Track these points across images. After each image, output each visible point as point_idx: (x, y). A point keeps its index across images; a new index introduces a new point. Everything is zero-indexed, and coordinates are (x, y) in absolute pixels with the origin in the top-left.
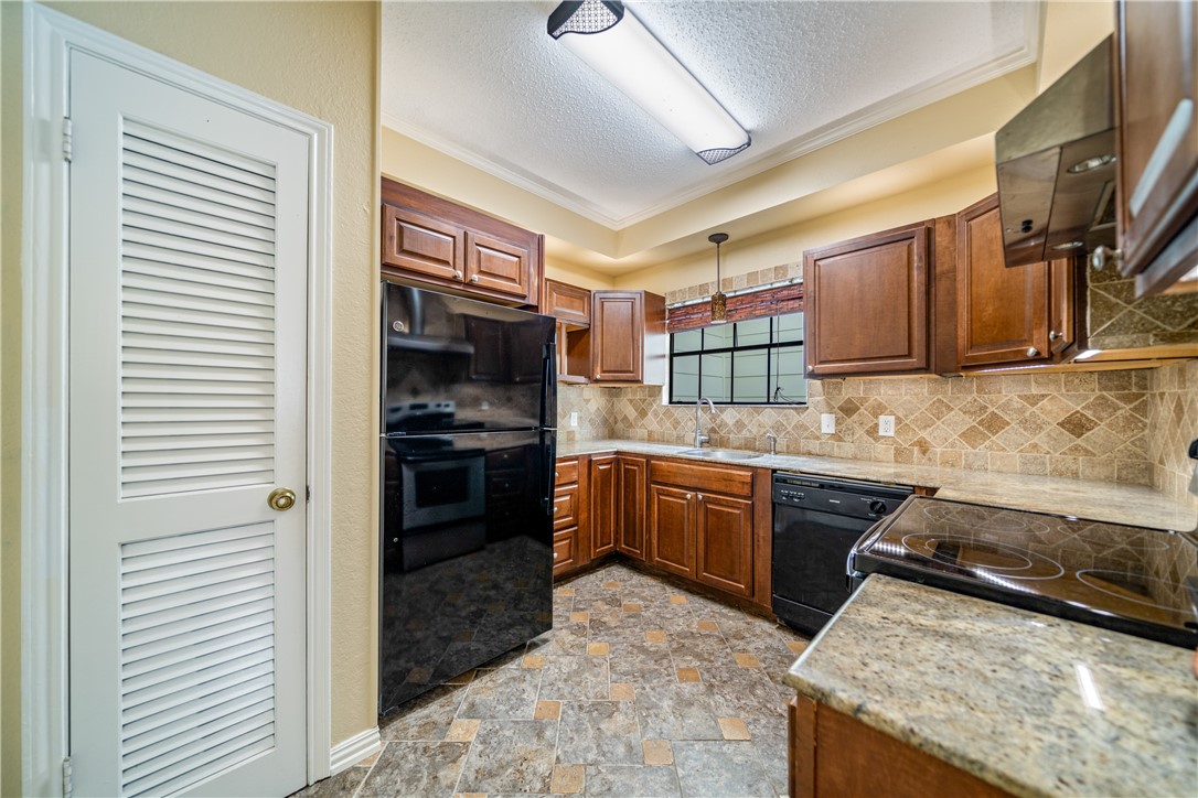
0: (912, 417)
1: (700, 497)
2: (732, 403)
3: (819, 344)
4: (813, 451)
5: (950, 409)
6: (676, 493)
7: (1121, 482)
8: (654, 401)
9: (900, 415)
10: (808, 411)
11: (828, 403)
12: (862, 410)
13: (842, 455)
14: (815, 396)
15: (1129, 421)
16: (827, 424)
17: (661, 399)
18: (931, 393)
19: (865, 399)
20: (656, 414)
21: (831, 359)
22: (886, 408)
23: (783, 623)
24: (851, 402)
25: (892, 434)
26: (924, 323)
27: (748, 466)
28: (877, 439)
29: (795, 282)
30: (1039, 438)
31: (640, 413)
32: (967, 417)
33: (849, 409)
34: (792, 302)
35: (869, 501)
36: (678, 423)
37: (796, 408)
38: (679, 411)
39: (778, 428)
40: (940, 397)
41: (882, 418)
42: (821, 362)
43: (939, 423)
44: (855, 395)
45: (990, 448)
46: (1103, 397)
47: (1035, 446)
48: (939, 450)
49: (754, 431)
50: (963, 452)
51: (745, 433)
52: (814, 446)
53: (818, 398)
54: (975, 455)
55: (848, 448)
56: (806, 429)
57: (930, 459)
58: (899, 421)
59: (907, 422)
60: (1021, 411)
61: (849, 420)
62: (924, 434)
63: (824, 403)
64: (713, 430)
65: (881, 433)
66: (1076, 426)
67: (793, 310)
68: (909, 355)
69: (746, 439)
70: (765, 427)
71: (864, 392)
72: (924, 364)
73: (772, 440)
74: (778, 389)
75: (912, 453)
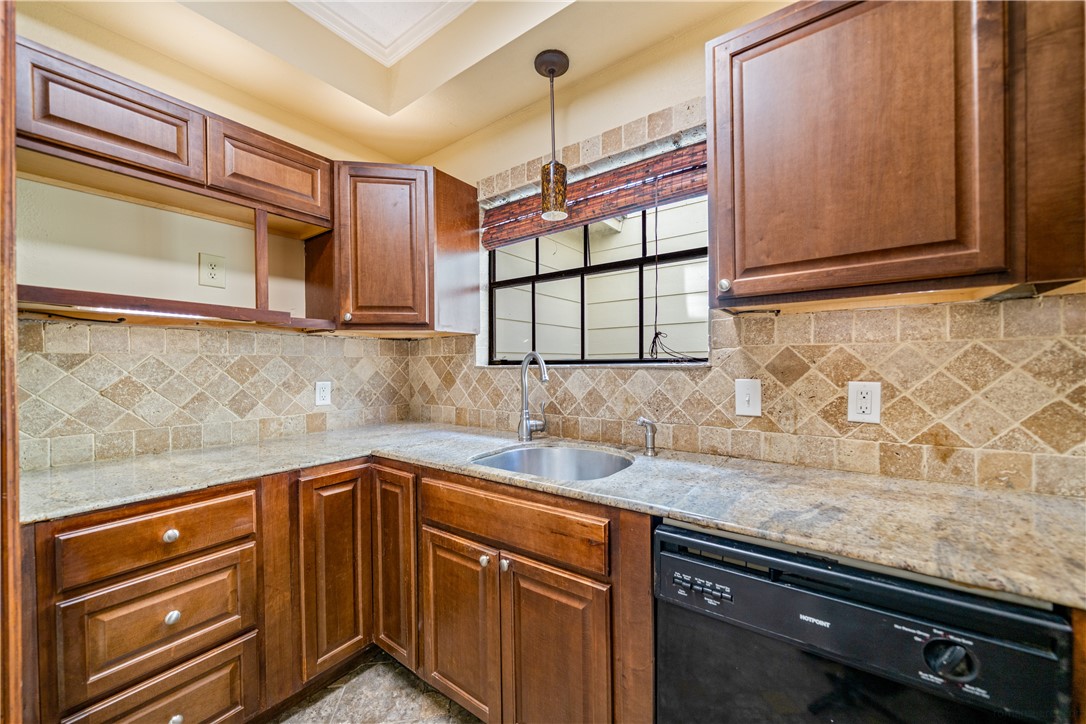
0: (918, 385)
1: (505, 563)
2: (583, 361)
3: (743, 231)
4: (721, 448)
5: (1001, 366)
6: (463, 548)
8: (464, 359)
9: (891, 379)
10: (710, 374)
11: (748, 359)
12: (813, 371)
14: (723, 346)
16: (747, 398)
17: (474, 357)
18: (958, 334)
19: (819, 350)
20: (467, 382)
21: (770, 262)
22: (862, 367)
24: (793, 356)
25: (874, 417)
26: (1000, 158)
27: (599, 505)
28: (843, 428)
31: (445, 379)
32: (1042, 385)
33: (787, 370)
34: (680, 178)
35: (920, 636)
36: (499, 396)
37: (689, 369)
38: (502, 375)
39: (658, 404)
40: (979, 342)
41: (854, 385)
42: (748, 271)
43: (977, 396)
44: (799, 342)
48: (977, 452)
49: (618, 410)
50: (1034, 456)
51: (603, 414)
52: (723, 438)
53: (729, 350)
54: (1064, 464)
55: (787, 444)
56: (709, 407)
57: (957, 471)
58: (889, 392)
59: (907, 394)
61: (787, 391)
62: (945, 419)
63: (739, 358)
64: (552, 408)
65: (853, 415)
68: (960, 241)
69: (604, 423)
70: (636, 404)
71: (817, 334)
72: (996, 259)
73: (649, 428)
74: (657, 335)
75: (919, 456)
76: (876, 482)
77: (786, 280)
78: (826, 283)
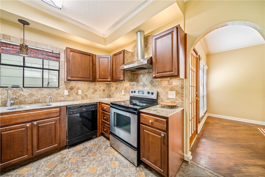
1: (35, 123)
2: (24, 87)
3: (71, 72)
4: (62, 100)
5: (90, 88)
7: (108, 97)
9: (82, 90)
10: (60, 89)
11: (66, 87)
12: (75, 89)
13: (70, 100)
14: (62, 85)
15: (108, 89)
16: (66, 92)
18: (87, 85)
19: (75, 86)
21: (75, 77)
22: (80, 88)
23: (69, 147)
24: (72, 87)
25: (81, 94)
26: (92, 72)
27: (58, 107)
28: (78, 95)
29: (54, 52)
30: (101, 93)
32: (92, 90)
33: (71, 89)
34: (54, 58)
35: (91, 107)
37: (56, 89)
39: (49, 94)
40: (89, 86)
41: (79, 90)
42: (72, 77)
43: (89, 91)
44: (73, 85)
45: (95, 95)
46: (106, 87)
47: (100, 94)
48: (89, 96)
49: (39, 97)
50: (92, 96)
52: (62, 99)
53: (63, 86)
55: (72, 98)
56: (60, 94)
57: (87, 98)
58: (82, 91)
59: (84, 91)
60: (99, 88)
61: (71, 91)
62: (86, 93)
65: (79, 94)
66: (104, 90)
67: (54, 60)
69: (35, 100)
70: (44, 95)
71: (75, 84)
72: (92, 80)
73: (51, 98)
74: (49, 83)
75: (84, 97)
76: (81, 100)
77: (76, 79)
78: (80, 80)
